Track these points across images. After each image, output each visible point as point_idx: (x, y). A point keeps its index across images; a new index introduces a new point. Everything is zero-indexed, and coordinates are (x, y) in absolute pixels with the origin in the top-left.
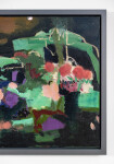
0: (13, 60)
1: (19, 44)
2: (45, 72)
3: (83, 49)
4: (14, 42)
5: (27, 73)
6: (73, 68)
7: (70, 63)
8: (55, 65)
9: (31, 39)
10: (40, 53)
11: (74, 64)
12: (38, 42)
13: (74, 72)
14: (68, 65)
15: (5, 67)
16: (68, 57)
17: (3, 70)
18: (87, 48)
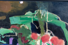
0: (10, 31)
1: (14, 20)
2: (31, 39)
3: (58, 25)
4: (10, 18)
5: (19, 40)
6: (51, 37)
7: (49, 34)
8: (38, 35)
9: (22, 17)
10: (28, 27)
12: (27, 19)
14: (48, 36)
15: (5, 35)
16: (47, 30)
17: (3, 37)
18: (62, 24)
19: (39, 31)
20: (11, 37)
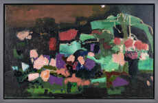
0: (91, 36)
1: (95, 25)
2: (114, 44)
3: (142, 28)
4: (92, 23)
5: (101, 46)
6: (134, 42)
7: (132, 38)
8: (121, 39)
9: (104, 21)
10: (111, 31)
11: (135, 39)
12: (109, 23)
13: (135, 45)
14: (131, 40)
15: (85, 41)
16: (131, 34)
17: (84, 44)
18: (145, 27)
19: (122, 36)
20: (92, 43)
